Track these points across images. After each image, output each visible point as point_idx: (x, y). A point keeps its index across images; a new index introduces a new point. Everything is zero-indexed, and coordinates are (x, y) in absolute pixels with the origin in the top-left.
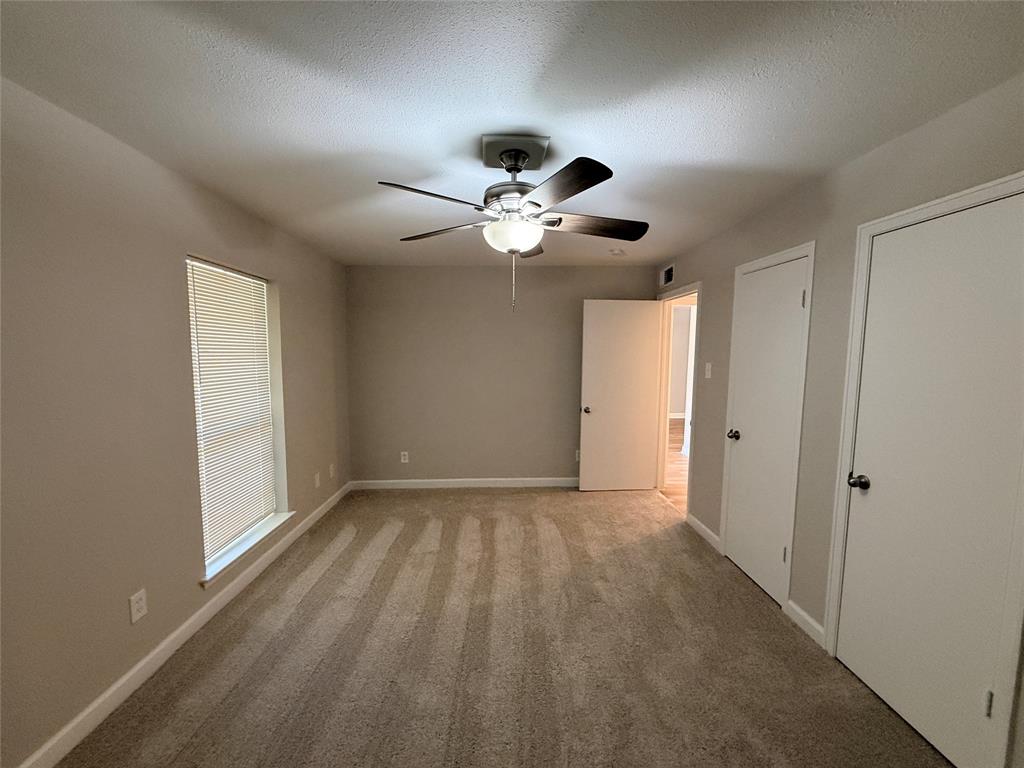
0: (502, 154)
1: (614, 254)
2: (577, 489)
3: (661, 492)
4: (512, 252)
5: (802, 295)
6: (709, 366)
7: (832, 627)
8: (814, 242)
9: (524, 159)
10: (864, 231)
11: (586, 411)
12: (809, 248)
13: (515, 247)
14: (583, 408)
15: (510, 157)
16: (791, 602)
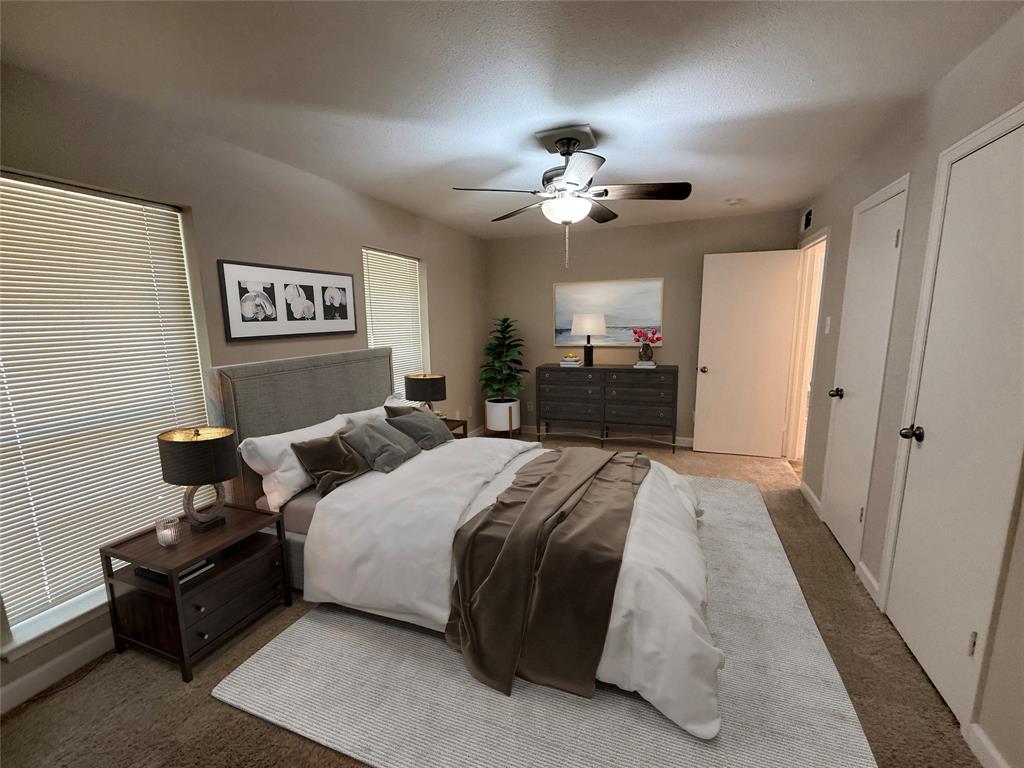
0: (557, 142)
1: (731, 204)
2: (691, 449)
3: (790, 462)
4: (566, 223)
5: (896, 234)
6: (828, 319)
7: (885, 583)
8: (908, 174)
9: (575, 144)
10: (945, 158)
11: (702, 370)
12: (904, 181)
13: (567, 219)
14: (700, 366)
15: (563, 145)
16: (861, 563)
